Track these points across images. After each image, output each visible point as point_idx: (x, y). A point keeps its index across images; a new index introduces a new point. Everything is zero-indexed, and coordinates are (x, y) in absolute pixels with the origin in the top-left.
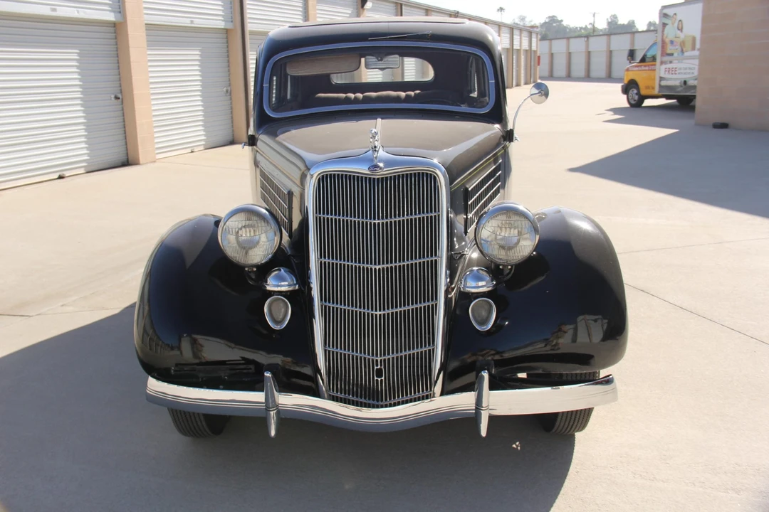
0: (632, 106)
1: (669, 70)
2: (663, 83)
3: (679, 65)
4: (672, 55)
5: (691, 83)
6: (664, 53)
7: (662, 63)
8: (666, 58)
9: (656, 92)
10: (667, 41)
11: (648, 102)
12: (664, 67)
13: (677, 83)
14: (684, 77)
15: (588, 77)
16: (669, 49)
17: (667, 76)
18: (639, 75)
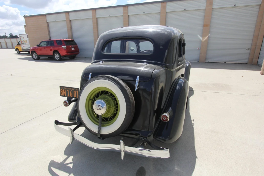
0: (18, 53)
1: (23, 46)
2: (23, 49)
3: (25, 46)
4: (23, 44)
5: (28, 49)
6: (22, 43)
7: (22, 45)
8: (22, 44)
9: (22, 50)
10: (22, 41)
11: (21, 53)
12: (22, 46)
13: (26, 49)
14: (27, 48)
15: (7, 48)
16: (23, 43)
17: (23, 47)
18: (18, 47)
